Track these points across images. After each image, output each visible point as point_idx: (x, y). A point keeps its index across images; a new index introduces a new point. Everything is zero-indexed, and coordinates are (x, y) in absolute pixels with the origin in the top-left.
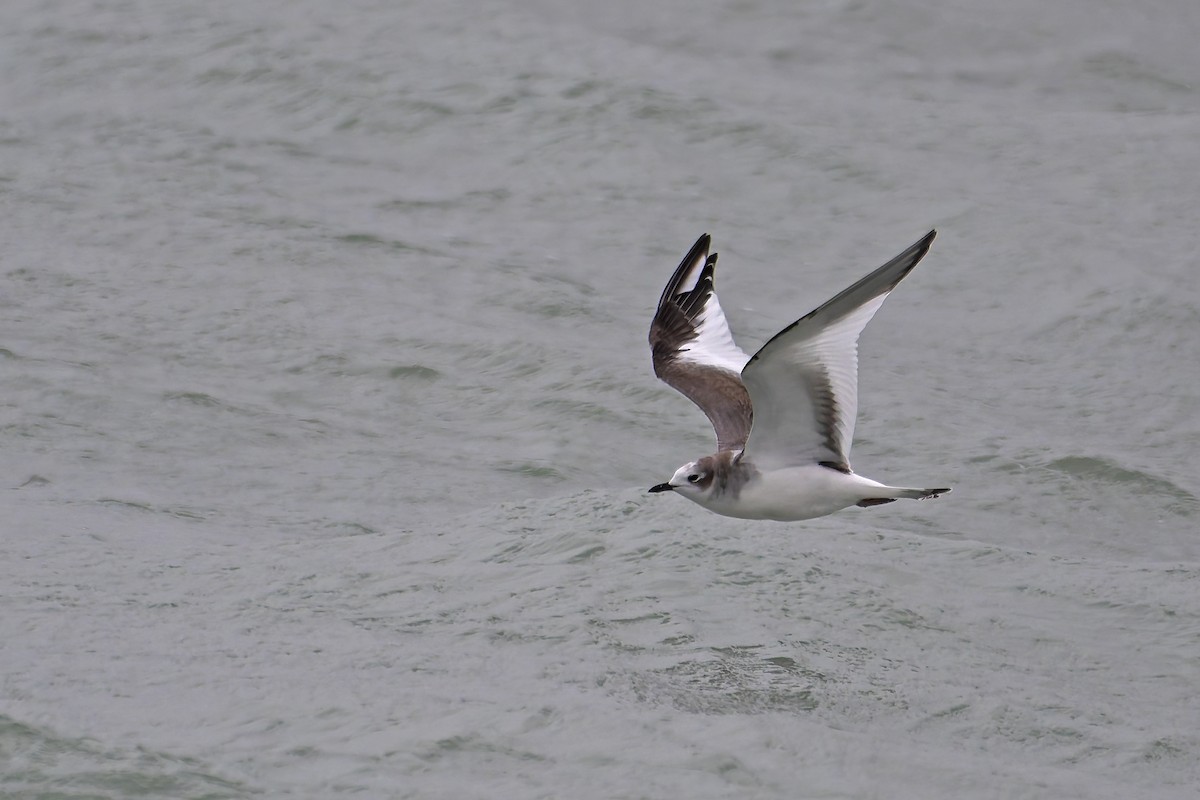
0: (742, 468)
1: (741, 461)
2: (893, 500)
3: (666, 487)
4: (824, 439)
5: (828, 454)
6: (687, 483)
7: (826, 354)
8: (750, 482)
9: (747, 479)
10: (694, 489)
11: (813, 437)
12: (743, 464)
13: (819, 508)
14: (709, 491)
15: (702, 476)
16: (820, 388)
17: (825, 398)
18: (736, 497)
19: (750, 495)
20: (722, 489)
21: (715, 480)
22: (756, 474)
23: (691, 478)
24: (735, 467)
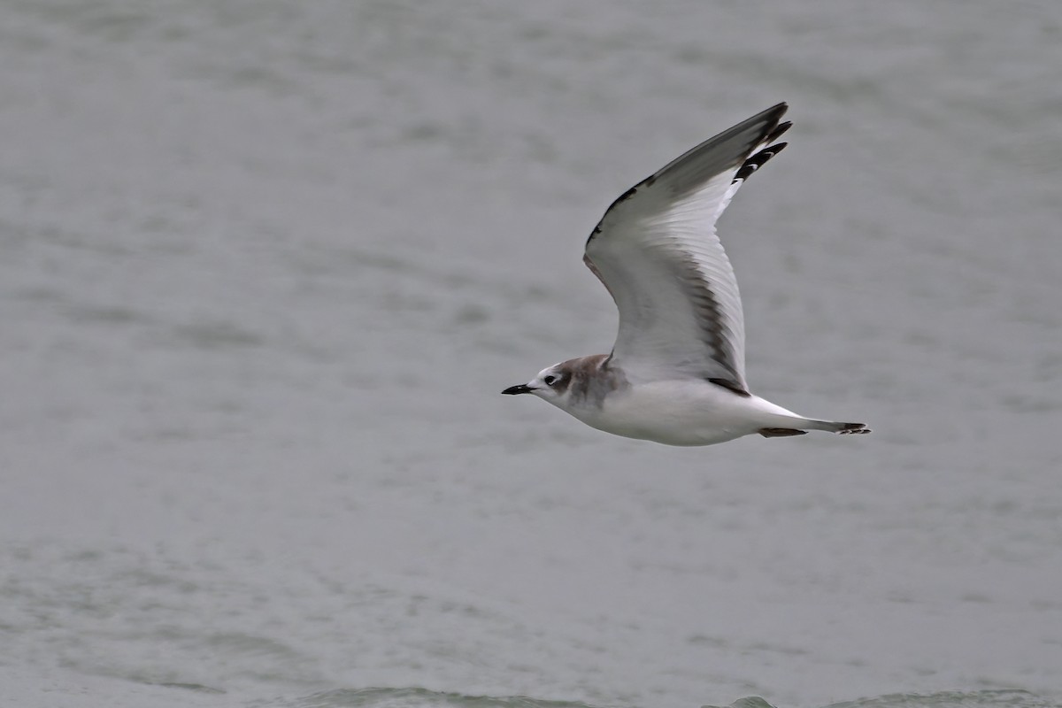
0: (610, 374)
1: (611, 365)
2: (804, 433)
3: (525, 389)
4: (712, 351)
5: (717, 370)
6: (544, 385)
7: (684, 236)
8: (617, 392)
9: (612, 386)
10: (551, 392)
11: (699, 349)
12: (611, 370)
13: (704, 433)
14: (567, 394)
15: (559, 377)
16: (695, 283)
17: (704, 298)
18: (600, 406)
19: (614, 406)
20: (582, 394)
21: (573, 381)
22: (626, 384)
23: (548, 380)
24: (602, 372)
